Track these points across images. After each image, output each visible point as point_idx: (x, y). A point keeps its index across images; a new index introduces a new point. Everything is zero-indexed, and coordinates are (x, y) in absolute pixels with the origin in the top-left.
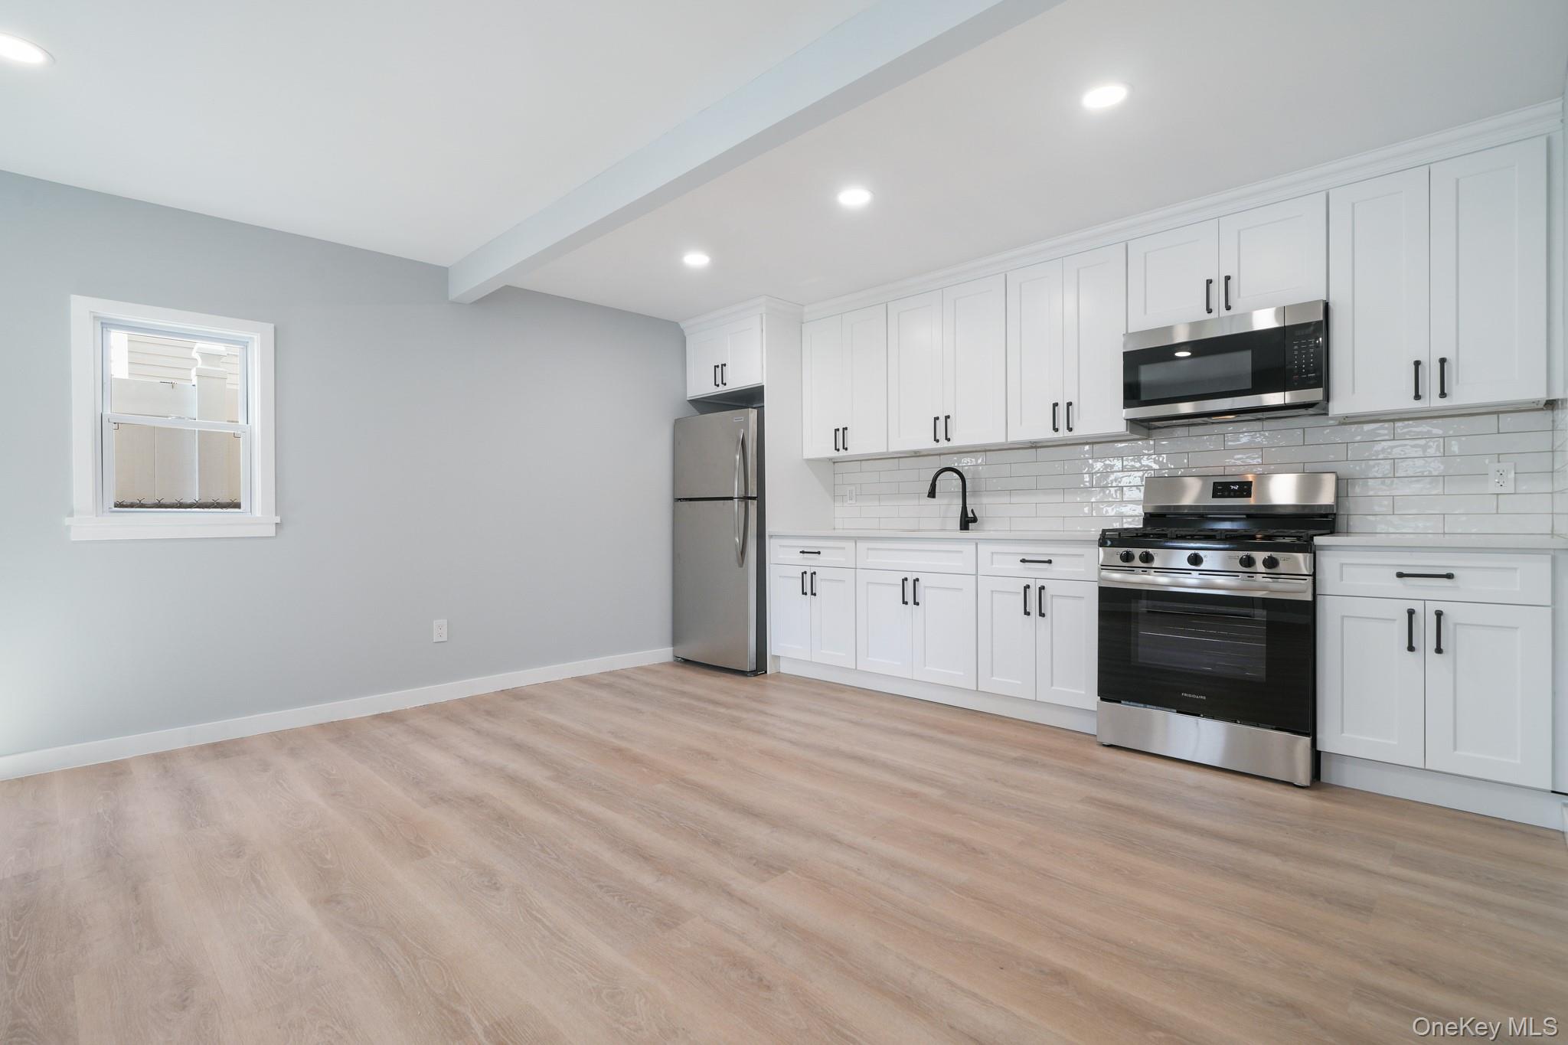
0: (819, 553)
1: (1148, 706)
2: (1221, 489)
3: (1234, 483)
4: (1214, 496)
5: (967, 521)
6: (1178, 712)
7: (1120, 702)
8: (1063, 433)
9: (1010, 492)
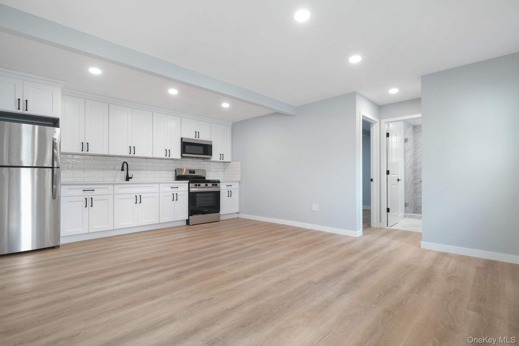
0: (94, 190)
1: (197, 215)
2: (190, 172)
3: (192, 171)
4: (190, 173)
5: (128, 178)
6: (202, 215)
7: (192, 216)
8: (167, 157)
9: (139, 170)
